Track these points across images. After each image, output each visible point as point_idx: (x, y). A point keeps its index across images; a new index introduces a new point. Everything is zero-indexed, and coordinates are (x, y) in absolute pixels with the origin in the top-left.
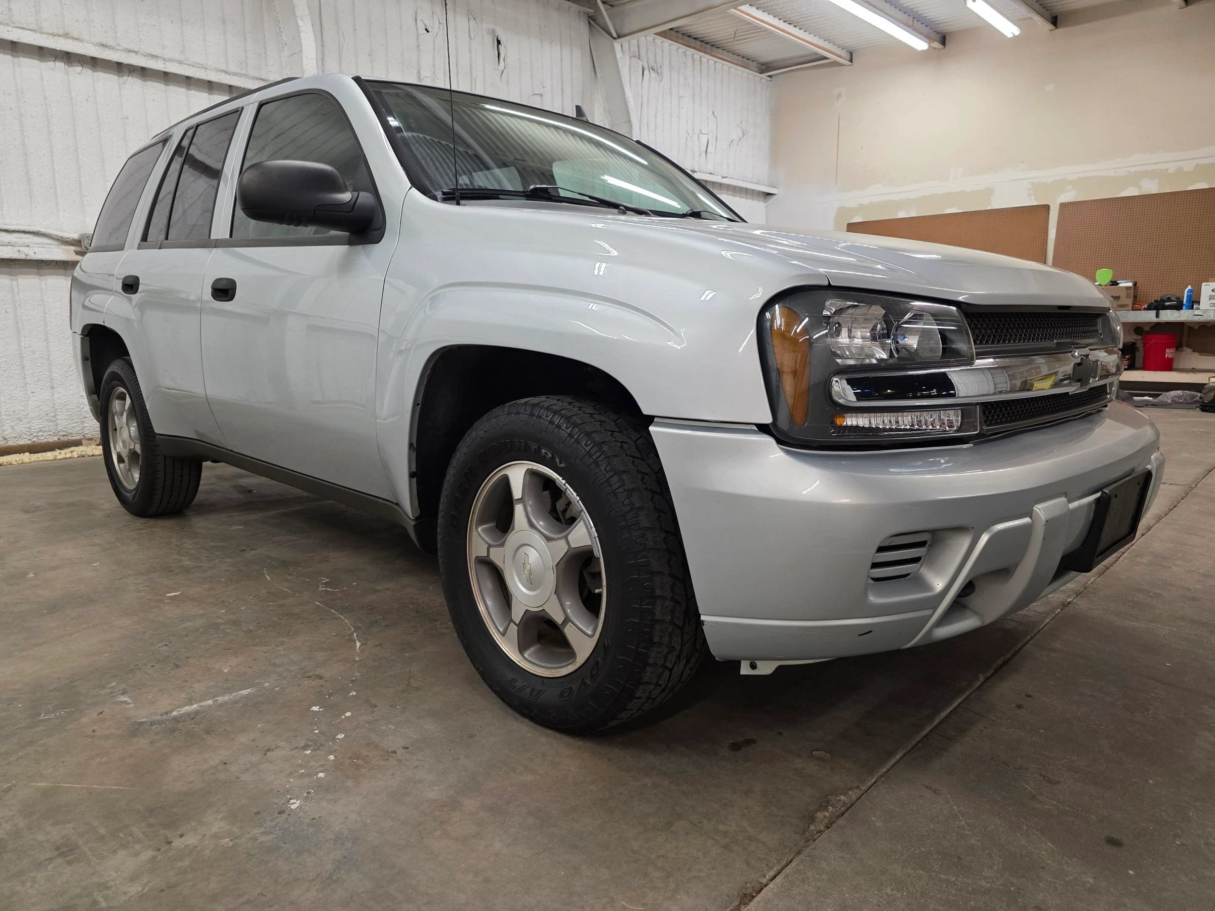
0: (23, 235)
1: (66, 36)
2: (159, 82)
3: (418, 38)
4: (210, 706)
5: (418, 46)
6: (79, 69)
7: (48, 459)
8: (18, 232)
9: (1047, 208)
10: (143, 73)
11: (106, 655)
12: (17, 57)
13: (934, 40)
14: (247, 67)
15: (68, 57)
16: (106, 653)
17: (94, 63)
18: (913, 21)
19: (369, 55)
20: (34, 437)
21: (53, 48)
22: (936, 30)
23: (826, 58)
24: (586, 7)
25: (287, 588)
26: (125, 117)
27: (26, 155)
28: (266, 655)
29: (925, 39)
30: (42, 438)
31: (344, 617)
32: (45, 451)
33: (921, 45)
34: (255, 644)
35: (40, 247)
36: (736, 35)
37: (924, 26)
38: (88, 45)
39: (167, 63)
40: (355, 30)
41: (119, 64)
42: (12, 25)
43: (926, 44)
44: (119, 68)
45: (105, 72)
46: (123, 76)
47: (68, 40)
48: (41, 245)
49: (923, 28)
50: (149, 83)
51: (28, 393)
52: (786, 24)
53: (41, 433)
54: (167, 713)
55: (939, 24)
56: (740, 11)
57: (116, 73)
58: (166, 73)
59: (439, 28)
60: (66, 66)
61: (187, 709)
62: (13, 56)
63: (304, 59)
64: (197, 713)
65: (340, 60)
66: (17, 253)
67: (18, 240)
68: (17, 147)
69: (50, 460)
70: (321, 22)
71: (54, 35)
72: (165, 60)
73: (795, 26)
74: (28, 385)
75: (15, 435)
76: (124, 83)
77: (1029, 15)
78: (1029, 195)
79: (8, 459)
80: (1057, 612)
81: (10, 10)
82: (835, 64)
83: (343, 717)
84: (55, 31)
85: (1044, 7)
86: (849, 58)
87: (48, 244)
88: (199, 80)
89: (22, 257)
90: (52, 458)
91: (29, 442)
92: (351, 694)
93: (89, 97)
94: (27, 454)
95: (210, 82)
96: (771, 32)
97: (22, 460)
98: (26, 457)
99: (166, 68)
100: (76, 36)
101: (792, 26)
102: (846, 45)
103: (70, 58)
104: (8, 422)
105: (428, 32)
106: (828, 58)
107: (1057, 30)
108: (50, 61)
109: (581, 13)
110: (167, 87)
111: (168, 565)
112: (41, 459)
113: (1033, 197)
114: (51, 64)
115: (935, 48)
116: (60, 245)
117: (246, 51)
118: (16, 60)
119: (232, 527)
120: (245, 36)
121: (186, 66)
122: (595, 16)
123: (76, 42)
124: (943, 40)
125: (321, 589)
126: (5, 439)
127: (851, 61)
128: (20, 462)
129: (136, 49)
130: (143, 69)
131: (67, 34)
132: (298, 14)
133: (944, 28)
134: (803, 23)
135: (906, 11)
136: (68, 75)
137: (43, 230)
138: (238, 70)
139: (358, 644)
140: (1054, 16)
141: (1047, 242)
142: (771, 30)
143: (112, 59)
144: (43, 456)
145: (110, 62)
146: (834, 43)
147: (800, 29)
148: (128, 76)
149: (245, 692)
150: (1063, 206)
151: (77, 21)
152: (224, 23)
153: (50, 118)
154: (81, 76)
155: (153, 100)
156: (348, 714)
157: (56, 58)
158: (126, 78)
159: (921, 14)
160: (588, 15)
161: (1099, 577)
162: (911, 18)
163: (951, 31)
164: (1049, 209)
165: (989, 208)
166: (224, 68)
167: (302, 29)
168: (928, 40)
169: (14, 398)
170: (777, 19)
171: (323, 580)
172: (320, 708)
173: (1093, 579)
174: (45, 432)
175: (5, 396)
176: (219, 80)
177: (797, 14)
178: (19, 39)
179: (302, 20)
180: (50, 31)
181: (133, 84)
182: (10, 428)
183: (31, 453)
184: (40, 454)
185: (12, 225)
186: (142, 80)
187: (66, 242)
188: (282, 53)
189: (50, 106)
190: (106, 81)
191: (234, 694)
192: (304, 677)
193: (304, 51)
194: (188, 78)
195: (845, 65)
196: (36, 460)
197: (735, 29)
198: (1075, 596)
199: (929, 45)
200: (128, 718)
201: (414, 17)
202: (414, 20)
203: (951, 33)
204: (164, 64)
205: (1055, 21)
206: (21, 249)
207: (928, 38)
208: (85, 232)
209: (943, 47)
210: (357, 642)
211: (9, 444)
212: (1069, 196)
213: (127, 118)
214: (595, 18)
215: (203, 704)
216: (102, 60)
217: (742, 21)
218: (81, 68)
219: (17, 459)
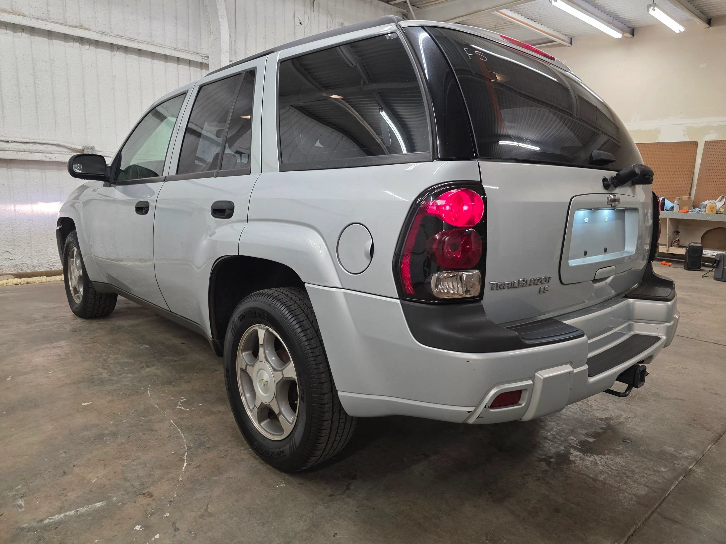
0: (50, 146)
1: (81, 27)
2: (135, 55)
3: (295, 28)
4: (71, 516)
5: (295, 33)
6: (87, 47)
7: (57, 280)
8: (47, 144)
9: (696, 144)
10: (126, 49)
11: (26, 457)
12: (52, 39)
13: (626, 32)
14: (189, 45)
15: (81, 40)
16: (27, 455)
17: (97, 44)
18: (613, 20)
19: (264, 38)
20: (51, 266)
21: (72, 34)
22: (628, 25)
23: (555, 41)
24: (401, 8)
25: (157, 405)
26: (114, 75)
27: (54, 98)
28: (124, 468)
29: (621, 31)
30: (55, 267)
31: (184, 437)
32: (56, 275)
33: (617, 35)
34: (120, 456)
35: (59, 154)
36: (497, 26)
37: (620, 22)
38: (93, 33)
39: (140, 44)
40: (256, 23)
41: (112, 44)
42: (49, 20)
43: (621, 34)
44: (112, 47)
45: (103, 49)
46: (113, 51)
47: (81, 29)
48: (60, 152)
49: (620, 24)
50: (129, 55)
51: (49, 240)
52: (529, 20)
53: (55, 264)
54: (42, 521)
55: (630, 22)
56: (501, 13)
57: (109, 49)
58: (140, 50)
59: (308, 22)
60: (80, 45)
61: (57, 517)
62: (49, 39)
63: (222, 42)
64: (60, 522)
65: (246, 41)
66: (45, 157)
67: (47, 149)
68: (49, 93)
69: (58, 281)
70: (235, 18)
71: (73, 27)
72: (139, 42)
73: (535, 21)
74: (49, 235)
75: (39, 265)
76: (114, 55)
77: (691, 18)
78: (684, 135)
79: (34, 280)
80: (680, 479)
81: (48, 11)
82: (560, 45)
83: (153, 539)
84: (75, 24)
85: (702, 13)
86: (569, 41)
87: (64, 152)
88: (159, 54)
89: (48, 159)
90: (59, 280)
91: (48, 270)
92: (165, 516)
93: (93, 63)
94: (45, 277)
95: (166, 55)
96: (518, 25)
97: (42, 280)
98: (44, 279)
99: (139, 47)
100: (87, 27)
101: (533, 21)
102: (568, 33)
103: (83, 40)
104: (36, 256)
105: (301, 24)
106: (555, 42)
107: (711, 27)
108: (71, 42)
109: (398, 13)
110: (140, 58)
111: (93, 377)
112: (53, 280)
113: (687, 136)
114: (71, 44)
115: (627, 37)
116: (72, 152)
117: (189, 36)
118: (50, 41)
119: (142, 346)
120: (189, 27)
121: (151, 45)
122: (406, 14)
123: (86, 31)
124: (633, 32)
125: (178, 408)
126: (34, 267)
127: (571, 44)
128: (41, 282)
129: (122, 35)
130: (126, 47)
131: (81, 26)
132: (219, 15)
133: (633, 25)
134: (541, 20)
135: (609, 14)
136: (81, 50)
137: (61, 143)
138: (183, 48)
139: (185, 464)
140: (709, 18)
141: (694, 166)
142: (519, 24)
143: (106, 41)
144: (54, 279)
145: (106, 43)
146: (560, 32)
147: (538, 23)
148: (117, 51)
149: (98, 505)
150: (706, 142)
151: (88, 18)
152: (176, 19)
153: (69, 76)
154: (89, 51)
155: (131, 66)
156: (157, 536)
157: (74, 40)
158: (115, 52)
159: (619, 15)
160: (403, 13)
161: (714, 444)
162: (612, 18)
163: (638, 26)
164: (697, 145)
165: (657, 142)
166: (175, 46)
167: (221, 24)
168: (622, 32)
169: (39, 243)
170: (523, 17)
171: (182, 399)
172: (140, 528)
173: (709, 447)
174: (57, 263)
175: (35, 241)
176: (171, 54)
177: (536, 14)
178: (52, 29)
179: (222, 19)
180: (72, 24)
181: (119, 56)
182: (36, 260)
183: (47, 276)
184: (53, 277)
185: (44, 140)
186: (125, 54)
187: (75, 150)
188: (210, 38)
189: (69, 69)
190: (105, 53)
191: (90, 506)
192: (140, 494)
193: (222, 37)
194: (153, 53)
195: (567, 46)
196: (50, 280)
197: (496, 23)
198: (694, 463)
199: (623, 35)
200: (17, 522)
201: (293, 15)
202: (293, 17)
203: (638, 28)
204: (138, 44)
205: (709, 22)
206: (47, 155)
207: (622, 30)
208: (86, 145)
209: (633, 36)
210: (185, 462)
211: (36, 270)
212: (712, 137)
213: (115, 76)
214: (407, 15)
215: (67, 514)
216: (101, 42)
217: (500, 18)
218: (88, 46)
219: (39, 280)
